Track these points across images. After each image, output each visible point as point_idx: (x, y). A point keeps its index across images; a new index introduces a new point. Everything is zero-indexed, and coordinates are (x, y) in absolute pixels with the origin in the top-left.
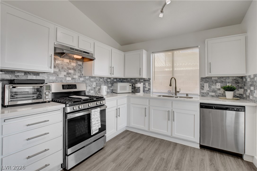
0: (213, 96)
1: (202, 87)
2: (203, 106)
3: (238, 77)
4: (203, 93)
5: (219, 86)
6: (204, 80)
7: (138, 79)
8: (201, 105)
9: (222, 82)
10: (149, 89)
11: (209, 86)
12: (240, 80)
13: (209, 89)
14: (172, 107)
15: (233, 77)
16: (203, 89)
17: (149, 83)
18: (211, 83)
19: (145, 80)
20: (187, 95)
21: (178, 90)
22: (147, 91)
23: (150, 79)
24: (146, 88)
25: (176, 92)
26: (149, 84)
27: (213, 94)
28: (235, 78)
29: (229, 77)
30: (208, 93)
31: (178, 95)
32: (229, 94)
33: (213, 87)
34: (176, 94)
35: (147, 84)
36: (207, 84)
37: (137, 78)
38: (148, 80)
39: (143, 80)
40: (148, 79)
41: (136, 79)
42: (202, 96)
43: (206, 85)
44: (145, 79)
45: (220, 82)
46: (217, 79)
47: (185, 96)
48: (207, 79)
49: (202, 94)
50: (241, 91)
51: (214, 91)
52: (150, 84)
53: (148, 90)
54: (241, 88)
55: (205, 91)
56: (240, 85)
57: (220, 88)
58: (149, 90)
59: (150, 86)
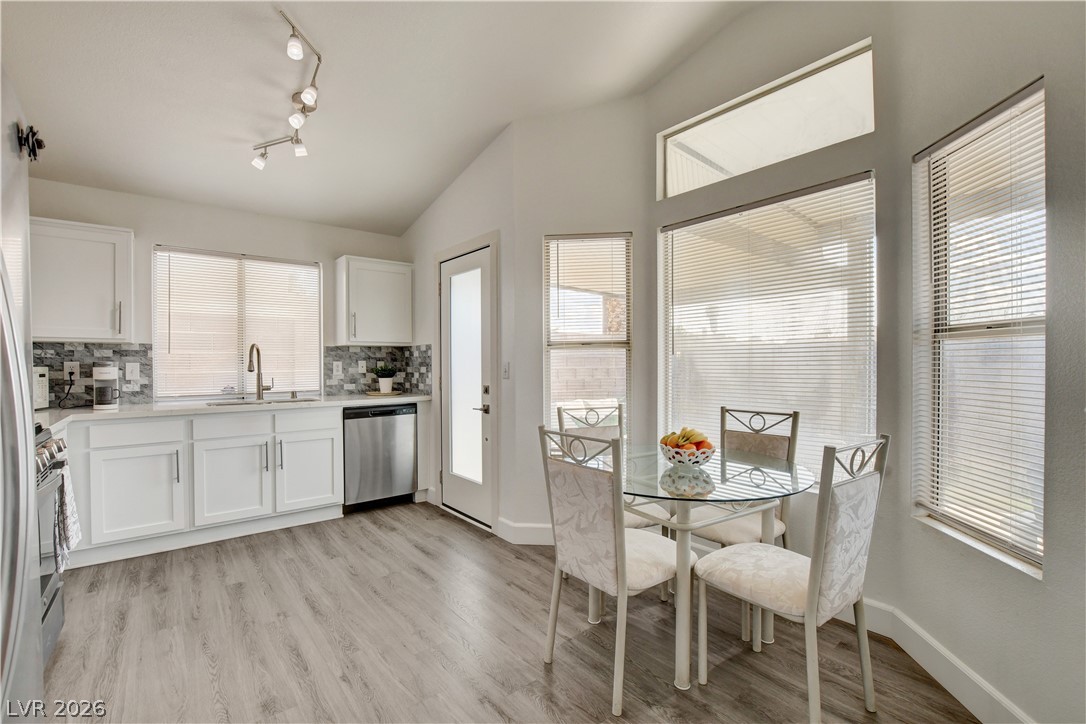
0: (351, 392)
1: (328, 371)
2: (349, 414)
3: (395, 347)
4: (331, 387)
5: (362, 366)
6: (334, 352)
7: (81, 348)
8: (347, 411)
9: (368, 358)
10: (144, 386)
11: (344, 369)
12: (398, 354)
13: (342, 377)
14: (274, 431)
15: (388, 347)
16: (330, 377)
17: (142, 364)
18: (348, 361)
19: (120, 352)
20: (294, 394)
21: (266, 382)
22: (134, 394)
23: (146, 349)
24: (129, 382)
25: (262, 389)
26: (147, 368)
27: (352, 387)
28: (390, 350)
29: (379, 348)
30: (342, 386)
31: (266, 396)
32: (385, 384)
33: (351, 370)
34: (260, 396)
35: (133, 369)
36: (340, 363)
37: (71, 344)
38: (137, 352)
39: (109, 353)
40: (137, 348)
41: (67, 348)
42: (329, 394)
43: (338, 366)
44: (124, 348)
45: (364, 359)
46: (358, 350)
47: (289, 397)
48: (339, 352)
49: (328, 389)
50: (400, 377)
51: (353, 381)
52: (151, 366)
53: (142, 393)
54: (400, 371)
55: (334, 382)
56: (398, 364)
57: (365, 371)
58: (146, 391)
59: (150, 376)
